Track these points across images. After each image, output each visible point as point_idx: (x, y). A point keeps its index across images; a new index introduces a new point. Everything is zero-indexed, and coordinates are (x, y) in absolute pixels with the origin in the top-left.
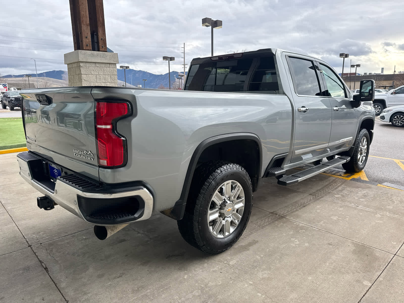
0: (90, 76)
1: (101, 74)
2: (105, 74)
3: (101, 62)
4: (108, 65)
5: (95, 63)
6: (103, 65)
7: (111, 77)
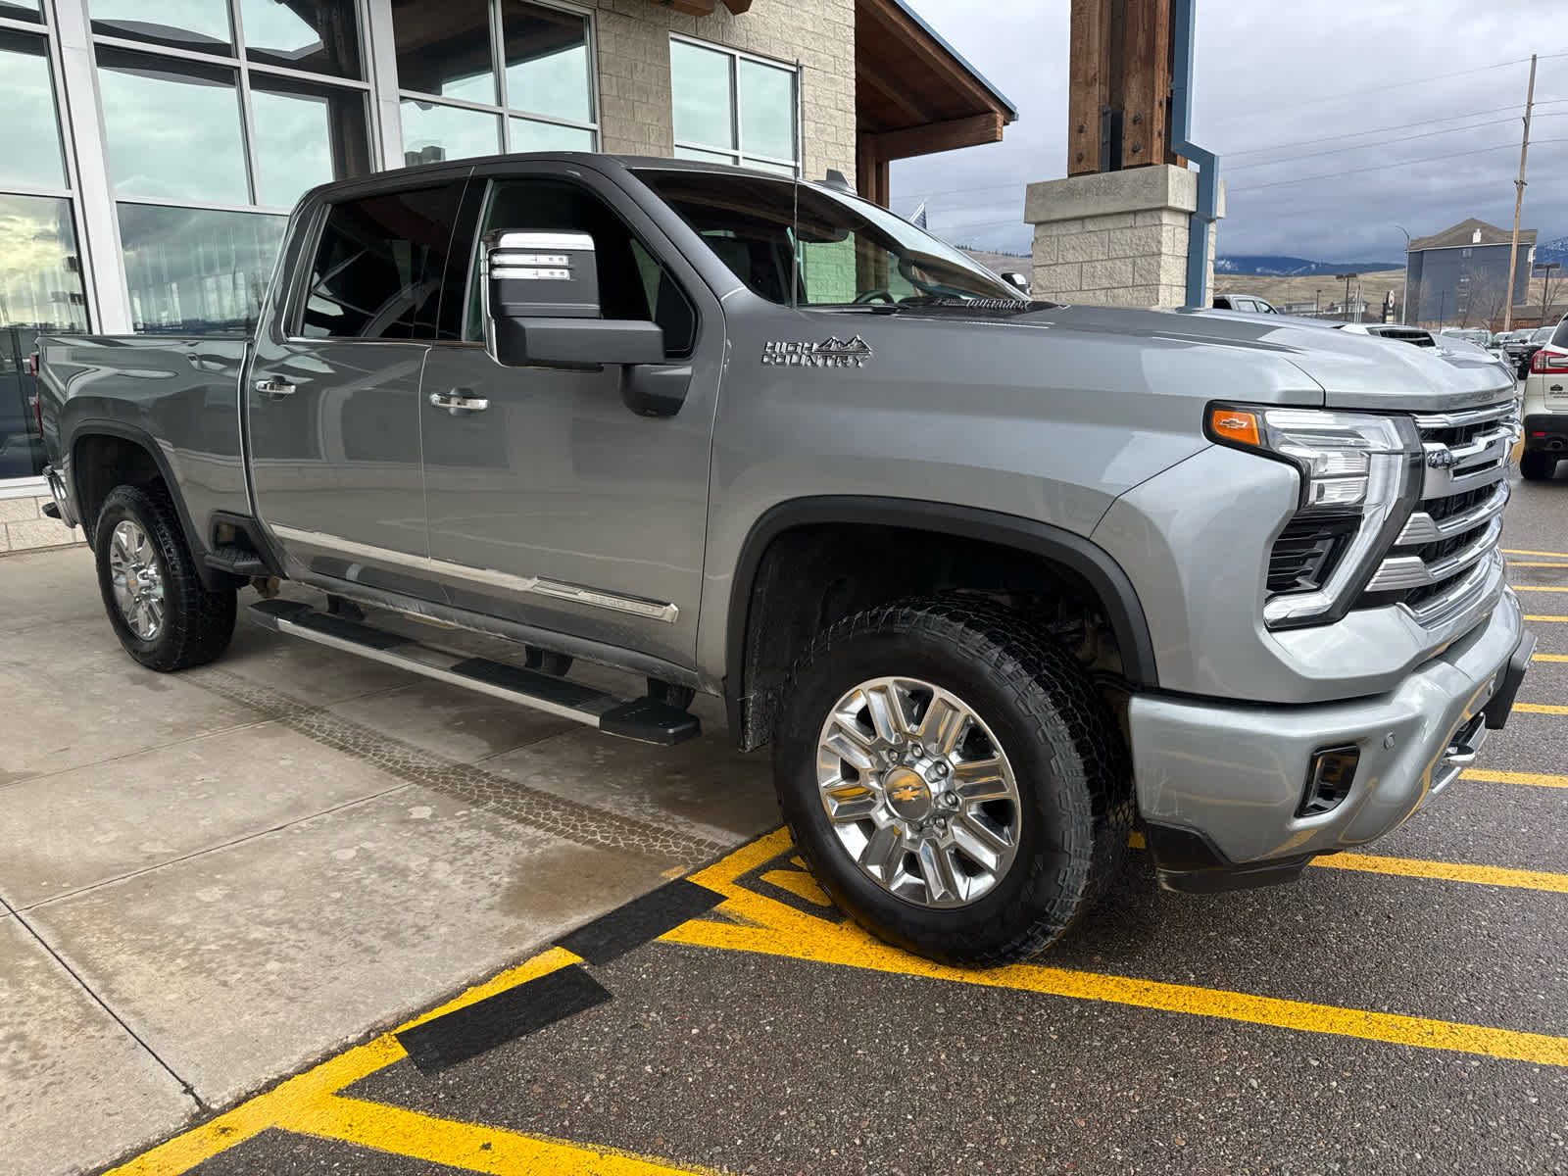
0: (1059, 269)
1: (1101, 258)
2: (1113, 254)
3: (1101, 211)
4: (1129, 220)
5: (1082, 219)
6: (1109, 224)
7: (1134, 264)
